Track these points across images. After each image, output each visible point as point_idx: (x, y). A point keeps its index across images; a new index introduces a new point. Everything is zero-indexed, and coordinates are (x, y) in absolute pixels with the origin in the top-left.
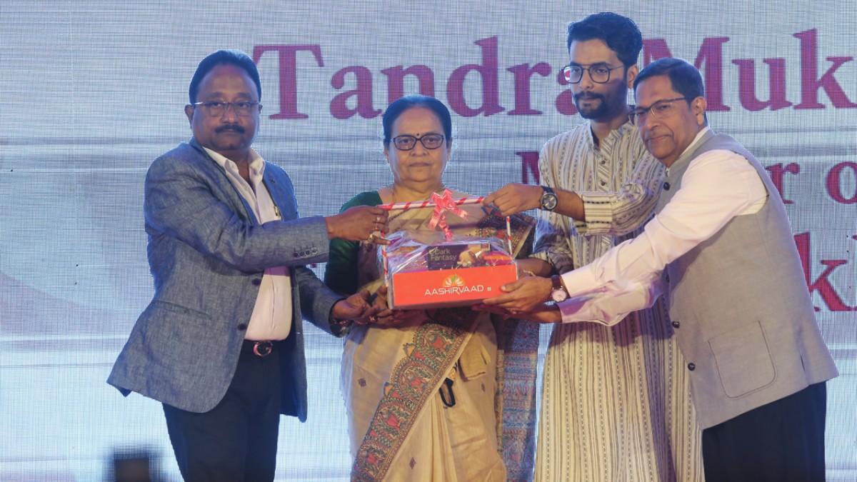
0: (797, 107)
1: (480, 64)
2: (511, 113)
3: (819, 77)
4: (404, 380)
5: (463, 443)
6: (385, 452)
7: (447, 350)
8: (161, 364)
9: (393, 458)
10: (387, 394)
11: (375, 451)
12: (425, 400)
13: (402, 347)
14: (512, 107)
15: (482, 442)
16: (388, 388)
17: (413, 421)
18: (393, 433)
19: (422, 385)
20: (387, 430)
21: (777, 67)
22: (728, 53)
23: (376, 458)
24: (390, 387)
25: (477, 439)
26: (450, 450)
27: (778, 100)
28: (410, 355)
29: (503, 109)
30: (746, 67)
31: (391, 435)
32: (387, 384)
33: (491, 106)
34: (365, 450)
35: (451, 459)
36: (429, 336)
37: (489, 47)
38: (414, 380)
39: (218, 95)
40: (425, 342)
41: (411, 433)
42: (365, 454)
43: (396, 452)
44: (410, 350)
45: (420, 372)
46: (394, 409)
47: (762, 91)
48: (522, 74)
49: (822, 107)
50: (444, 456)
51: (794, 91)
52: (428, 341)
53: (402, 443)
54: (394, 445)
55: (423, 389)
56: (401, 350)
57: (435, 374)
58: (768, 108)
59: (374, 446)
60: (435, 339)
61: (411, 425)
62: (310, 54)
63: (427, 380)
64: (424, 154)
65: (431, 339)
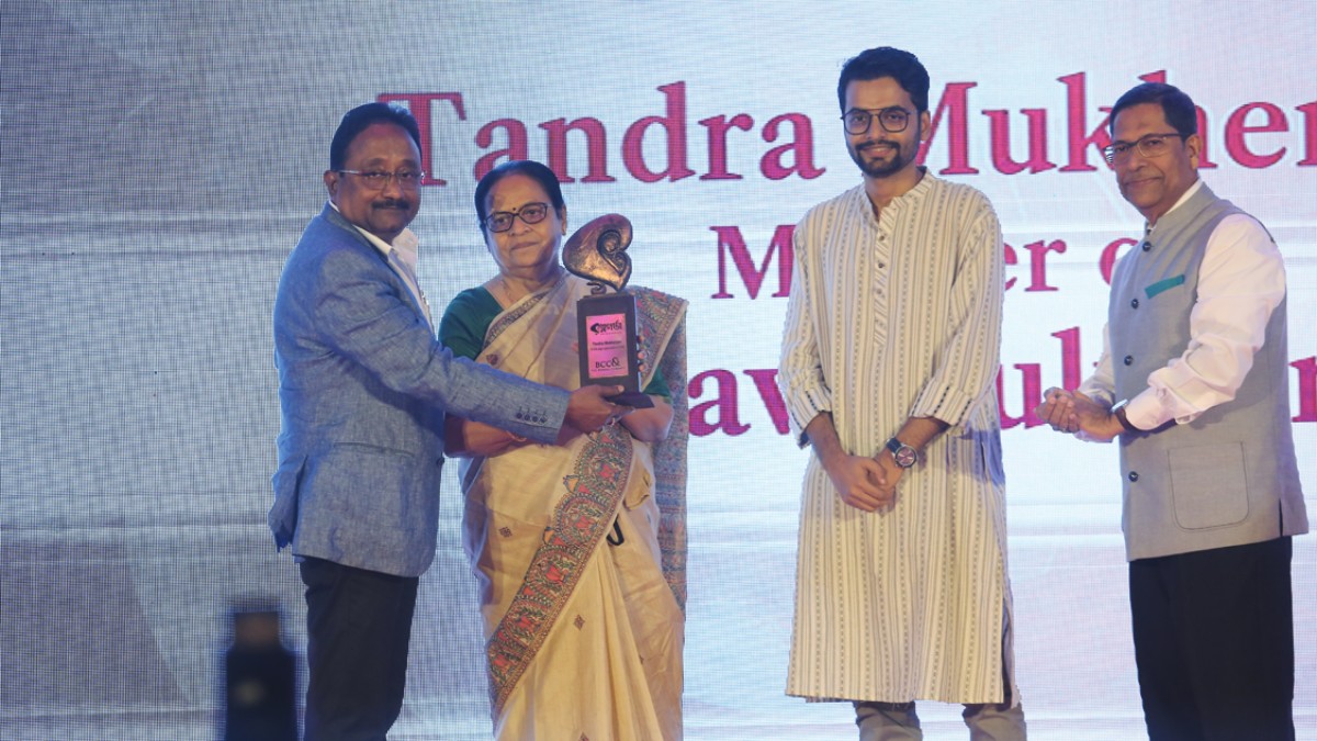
0: (1063, 170)
1: (663, 115)
2: (703, 178)
3: (1089, 132)
4: (567, 522)
5: (635, 592)
6: (544, 613)
7: (616, 479)
8: (366, 522)
9: (554, 620)
10: (547, 540)
11: (530, 613)
12: (595, 545)
13: (561, 480)
14: (705, 169)
15: (658, 588)
16: (549, 535)
17: (580, 573)
18: (554, 589)
19: (590, 526)
20: (547, 586)
21: (1037, 120)
22: (976, 102)
23: (532, 622)
24: (551, 532)
25: (652, 584)
26: (622, 602)
27: (1039, 161)
28: (572, 489)
29: (692, 173)
30: (999, 120)
31: (552, 592)
32: (548, 529)
33: (678, 168)
34: (517, 612)
35: (624, 612)
36: (594, 464)
37: (675, 94)
38: (579, 521)
39: (378, 162)
40: (590, 471)
41: (579, 587)
42: (516, 617)
43: (559, 612)
44: (573, 483)
45: (587, 510)
46: (556, 559)
47: (1019, 150)
48: (717, 129)
49: (1094, 169)
50: (616, 609)
51: (1058, 149)
52: (594, 471)
53: (566, 600)
54: (555, 605)
55: (592, 530)
56: (560, 485)
57: (605, 511)
58: (1027, 171)
59: (530, 607)
60: (602, 467)
61: (576, 578)
62: (448, 103)
63: (596, 519)
64: (527, 231)
65: (596, 467)
